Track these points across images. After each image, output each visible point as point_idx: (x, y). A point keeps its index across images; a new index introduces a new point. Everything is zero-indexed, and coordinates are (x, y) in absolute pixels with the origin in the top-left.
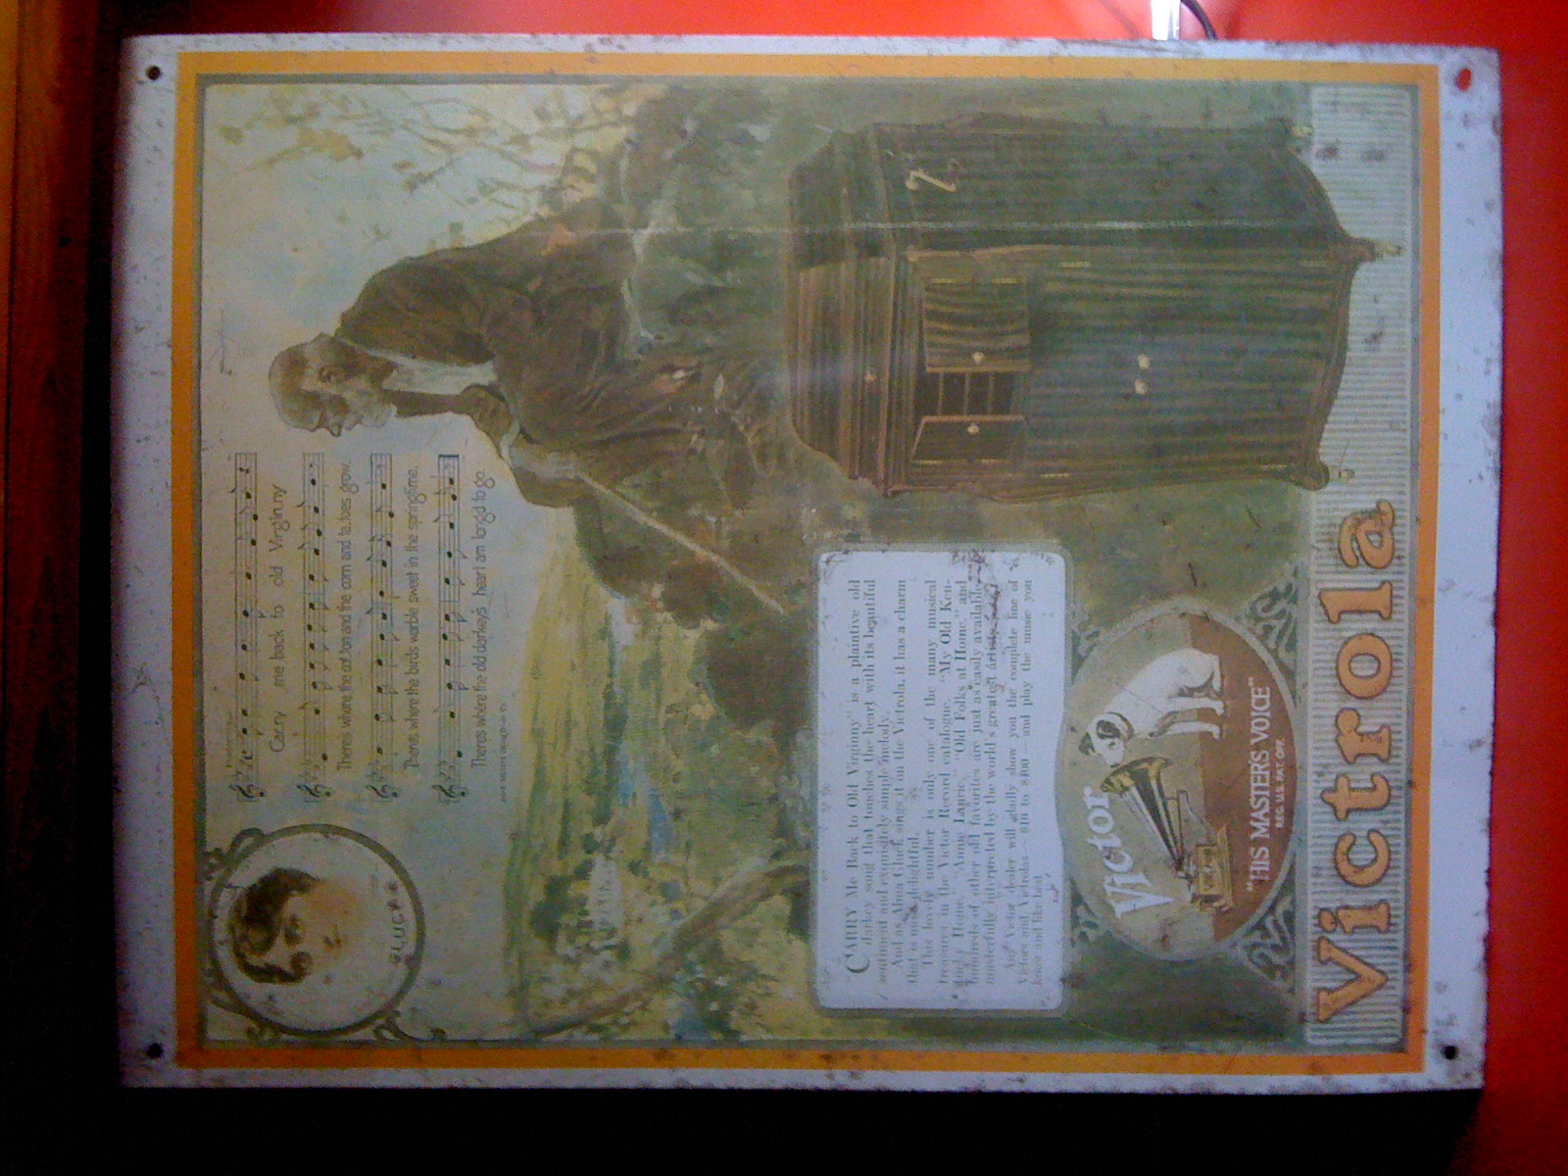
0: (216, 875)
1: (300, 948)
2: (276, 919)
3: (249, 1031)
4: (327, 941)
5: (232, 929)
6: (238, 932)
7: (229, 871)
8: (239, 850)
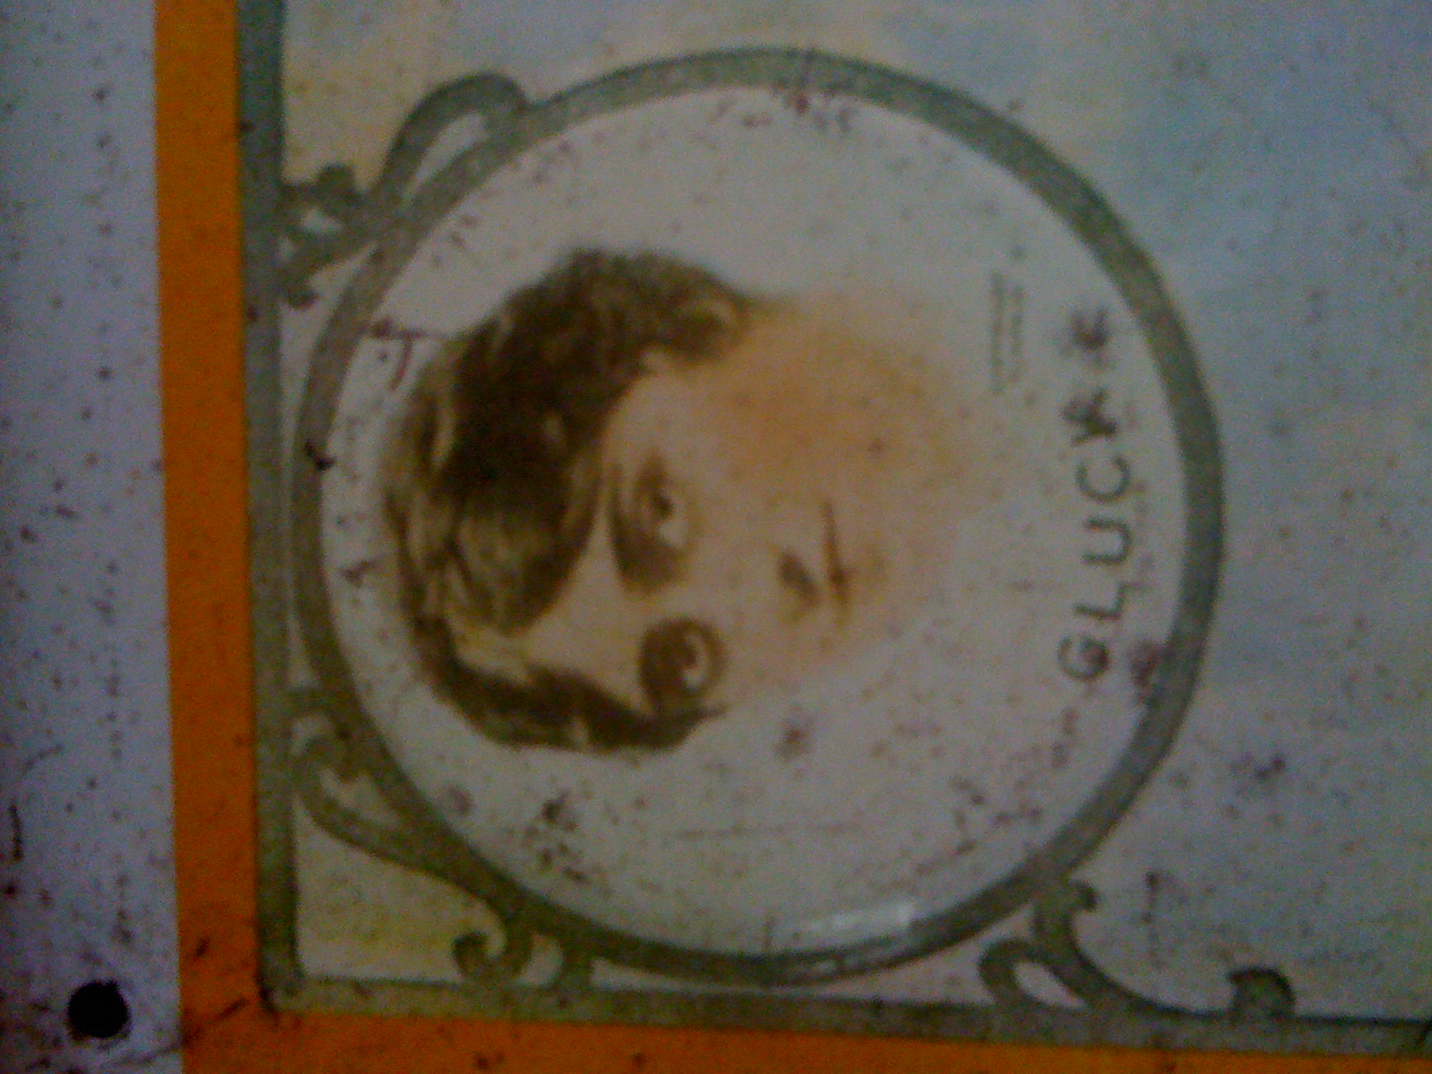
0: (330, 283)
1: (677, 602)
2: (578, 476)
3: (467, 946)
4: (792, 572)
5: (396, 517)
6: (423, 530)
7: (384, 265)
8: (425, 172)
